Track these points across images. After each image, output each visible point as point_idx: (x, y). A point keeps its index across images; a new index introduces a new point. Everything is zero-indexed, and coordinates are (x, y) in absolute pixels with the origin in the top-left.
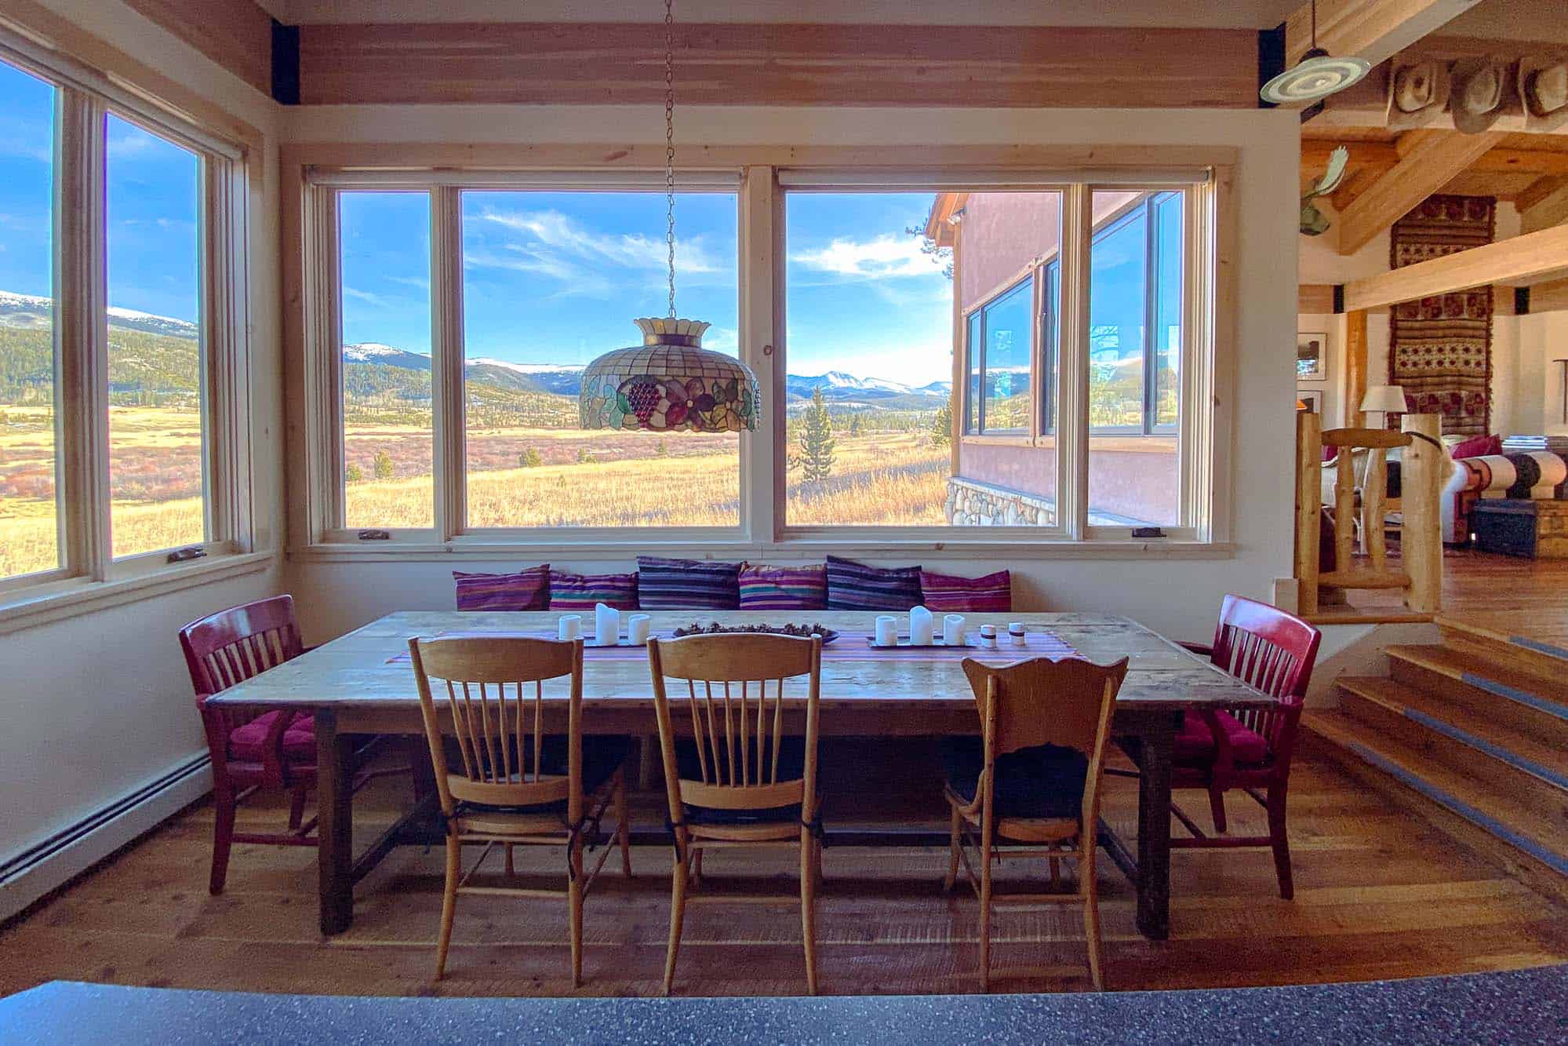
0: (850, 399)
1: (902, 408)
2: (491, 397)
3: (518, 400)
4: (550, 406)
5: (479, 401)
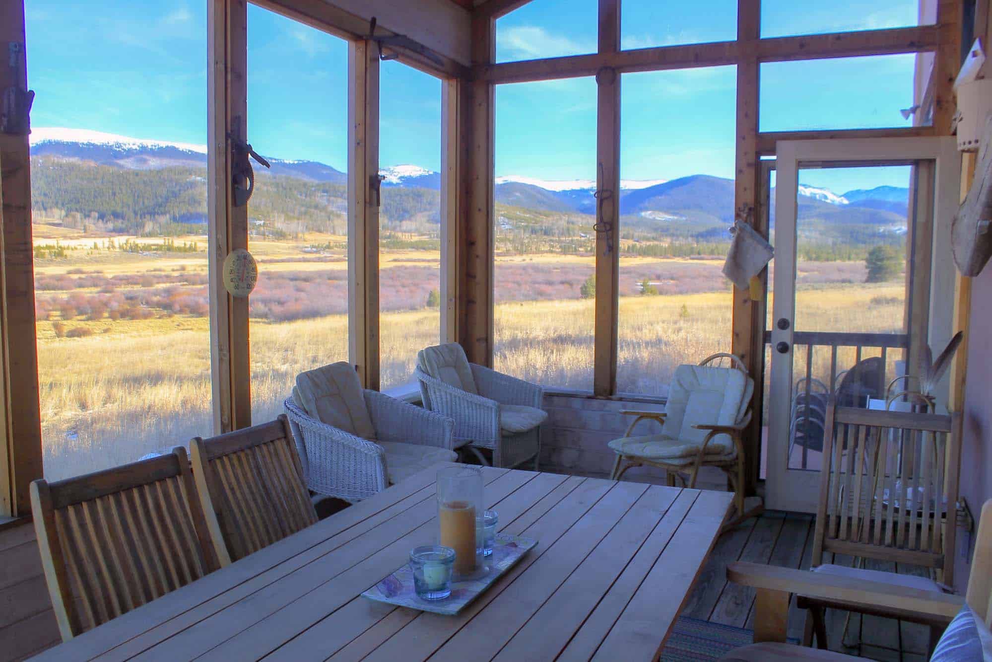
5: (507, 224)
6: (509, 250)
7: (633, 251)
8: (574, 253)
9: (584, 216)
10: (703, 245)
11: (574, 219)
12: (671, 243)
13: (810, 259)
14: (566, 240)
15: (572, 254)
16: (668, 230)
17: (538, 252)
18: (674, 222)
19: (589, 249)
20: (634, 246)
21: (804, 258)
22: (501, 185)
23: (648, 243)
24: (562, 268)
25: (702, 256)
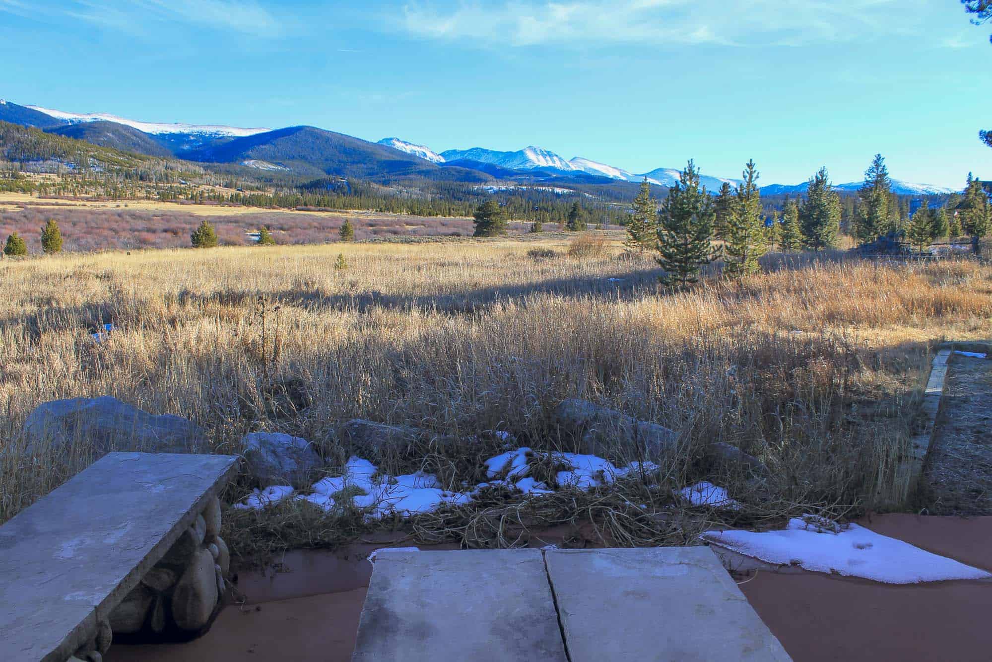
0: (553, 182)
1: (617, 199)
2: (112, 162)
3: (142, 166)
4: (181, 175)
5: (98, 166)
6: (100, 195)
7: (237, 200)
8: (174, 200)
9: (183, 162)
10: (309, 196)
11: (172, 164)
12: (276, 194)
13: (413, 213)
14: (164, 186)
15: (171, 202)
16: (271, 180)
17: (134, 198)
18: (277, 172)
19: (190, 196)
20: (238, 195)
21: (407, 212)
22: (90, 123)
23: (252, 193)
24: (163, 215)
25: (309, 207)
